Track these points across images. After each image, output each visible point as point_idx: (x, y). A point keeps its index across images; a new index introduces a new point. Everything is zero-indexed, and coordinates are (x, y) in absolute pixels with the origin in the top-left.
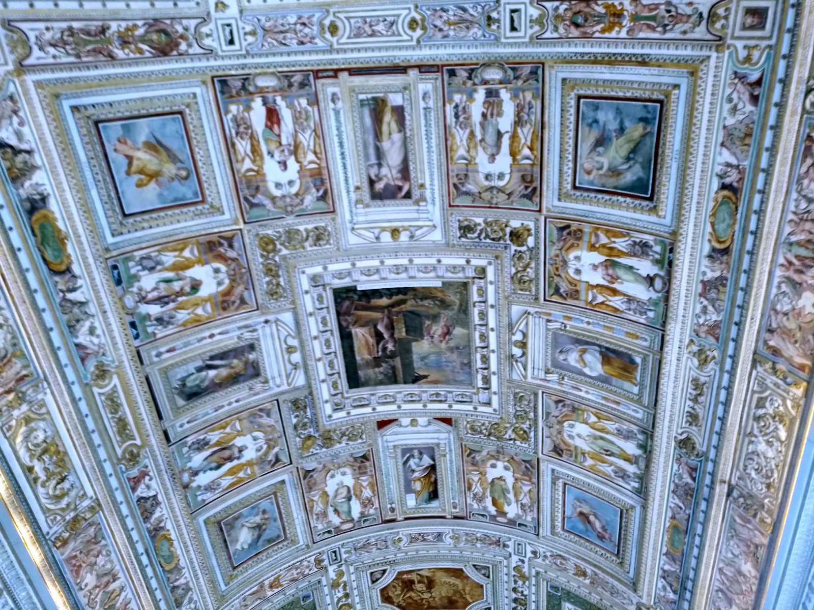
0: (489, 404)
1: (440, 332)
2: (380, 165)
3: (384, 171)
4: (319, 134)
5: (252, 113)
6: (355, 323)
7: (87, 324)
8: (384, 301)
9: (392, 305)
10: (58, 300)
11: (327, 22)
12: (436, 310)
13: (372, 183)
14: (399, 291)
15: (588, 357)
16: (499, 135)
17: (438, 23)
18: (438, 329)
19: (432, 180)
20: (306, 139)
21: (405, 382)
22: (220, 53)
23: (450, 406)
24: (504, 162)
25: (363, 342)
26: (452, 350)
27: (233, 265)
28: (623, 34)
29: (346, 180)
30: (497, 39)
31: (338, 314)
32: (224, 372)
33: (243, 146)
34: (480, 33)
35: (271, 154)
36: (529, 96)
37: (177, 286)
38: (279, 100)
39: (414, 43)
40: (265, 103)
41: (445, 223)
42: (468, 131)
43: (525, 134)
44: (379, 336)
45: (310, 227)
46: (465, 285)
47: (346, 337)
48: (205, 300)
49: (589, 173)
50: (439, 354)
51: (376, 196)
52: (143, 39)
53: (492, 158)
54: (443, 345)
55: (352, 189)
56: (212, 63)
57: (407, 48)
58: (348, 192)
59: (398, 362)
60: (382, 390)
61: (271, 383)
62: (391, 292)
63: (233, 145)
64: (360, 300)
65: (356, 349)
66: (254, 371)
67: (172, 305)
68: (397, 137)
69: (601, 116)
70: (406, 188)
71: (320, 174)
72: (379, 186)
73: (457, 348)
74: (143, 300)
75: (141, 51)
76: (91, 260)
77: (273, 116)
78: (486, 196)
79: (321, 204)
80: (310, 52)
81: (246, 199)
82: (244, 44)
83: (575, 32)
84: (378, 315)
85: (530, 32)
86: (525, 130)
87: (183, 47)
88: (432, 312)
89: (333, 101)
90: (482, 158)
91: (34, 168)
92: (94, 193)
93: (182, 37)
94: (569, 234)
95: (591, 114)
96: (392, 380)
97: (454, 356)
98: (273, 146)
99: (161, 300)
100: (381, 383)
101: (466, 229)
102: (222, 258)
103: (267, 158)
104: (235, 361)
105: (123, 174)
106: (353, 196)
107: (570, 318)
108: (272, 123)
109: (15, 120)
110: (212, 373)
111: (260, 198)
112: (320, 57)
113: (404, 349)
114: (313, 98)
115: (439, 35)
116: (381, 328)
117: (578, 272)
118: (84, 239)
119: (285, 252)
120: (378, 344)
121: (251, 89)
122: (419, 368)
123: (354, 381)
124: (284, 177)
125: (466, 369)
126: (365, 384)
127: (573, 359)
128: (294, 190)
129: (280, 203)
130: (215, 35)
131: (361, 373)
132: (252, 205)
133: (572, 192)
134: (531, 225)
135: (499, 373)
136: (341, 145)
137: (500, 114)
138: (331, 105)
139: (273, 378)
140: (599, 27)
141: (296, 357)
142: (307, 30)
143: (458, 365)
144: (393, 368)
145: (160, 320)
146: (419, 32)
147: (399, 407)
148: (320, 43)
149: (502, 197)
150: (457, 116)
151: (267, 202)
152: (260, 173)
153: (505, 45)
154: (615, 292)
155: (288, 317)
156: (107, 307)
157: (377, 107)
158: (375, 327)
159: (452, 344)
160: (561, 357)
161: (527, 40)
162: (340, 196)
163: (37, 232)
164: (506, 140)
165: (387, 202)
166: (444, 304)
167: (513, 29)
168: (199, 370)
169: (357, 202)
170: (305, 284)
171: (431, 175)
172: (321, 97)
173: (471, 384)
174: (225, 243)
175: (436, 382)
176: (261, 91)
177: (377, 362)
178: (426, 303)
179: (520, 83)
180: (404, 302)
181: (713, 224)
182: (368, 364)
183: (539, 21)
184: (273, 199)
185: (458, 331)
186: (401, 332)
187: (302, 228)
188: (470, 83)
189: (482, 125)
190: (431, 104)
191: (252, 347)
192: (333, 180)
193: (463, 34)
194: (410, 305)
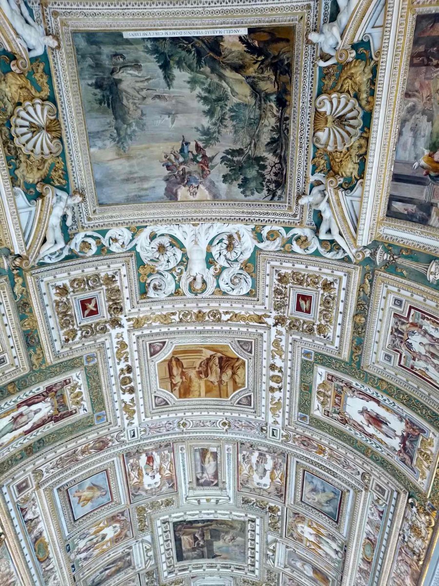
0: (253, 572)
1: (229, 538)
2: (203, 473)
3: (205, 475)
4: (173, 462)
5: (140, 461)
6: (183, 534)
7: (53, 576)
8: (200, 525)
9: (204, 526)
10: (42, 573)
11: (181, 422)
12: (228, 529)
13: (198, 480)
14: (208, 521)
15: (306, 567)
16: (265, 470)
17: (237, 425)
18: (228, 537)
19: (229, 480)
20: (166, 466)
21: (208, 558)
22: (128, 442)
23: (232, 571)
24: (266, 480)
25: (187, 541)
26: (235, 546)
27: (123, 523)
28: (325, 458)
29: (185, 479)
30: (266, 437)
31: (175, 531)
32: (113, 569)
33: (134, 474)
34: (257, 432)
35: (147, 474)
36: (280, 461)
37: (95, 541)
38: (154, 453)
39: (224, 431)
40: (147, 455)
41: (235, 496)
42: (249, 465)
43: (278, 474)
44: (196, 539)
45: (164, 499)
46: (244, 522)
47: (178, 540)
48: (108, 541)
49: (309, 499)
50: (228, 547)
51: (199, 484)
52: (92, 448)
53: (261, 478)
54: (231, 544)
55: (187, 482)
56: (124, 447)
57: (220, 433)
58: (185, 483)
59: (205, 549)
60: (195, 562)
61: (136, 568)
62: (203, 521)
63: (129, 475)
64: (187, 524)
65: (183, 545)
66: (129, 564)
67: (92, 549)
68: (213, 463)
69: (314, 481)
70: (216, 482)
71: (172, 478)
72: (202, 481)
73: (238, 545)
74: (79, 553)
75: (90, 453)
76: (58, 549)
77: (150, 459)
78: (258, 491)
79: (171, 490)
80: (172, 434)
81: (133, 494)
82: (140, 435)
83: (302, 446)
84: (197, 530)
85: (281, 439)
86: (278, 472)
87: (110, 444)
88: (225, 530)
89: (181, 450)
90: (256, 477)
91: (39, 522)
92: (63, 519)
93: (110, 441)
94: (299, 517)
95: (310, 479)
96: (202, 556)
97: (236, 548)
98: (148, 471)
99: (87, 550)
100: (195, 558)
101: (246, 502)
102: (119, 521)
103: (145, 476)
104: (119, 563)
105: (76, 504)
106: (188, 486)
107: (297, 549)
108: (149, 462)
109: (34, 507)
110: (107, 572)
111: (140, 492)
112: (177, 436)
113: (209, 544)
114: (171, 450)
115: (237, 429)
116: (196, 535)
117: (302, 532)
118: (56, 542)
119: (149, 511)
120: (195, 542)
121: (141, 451)
122: (216, 551)
123: (180, 557)
124: (152, 482)
125: (243, 554)
126: (187, 559)
127: (299, 564)
128: (157, 486)
129: (149, 492)
130: (126, 435)
131: (185, 555)
132: (135, 496)
133: (300, 503)
134: (280, 507)
135: (259, 561)
136: (184, 466)
137: (266, 463)
138: (180, 452)
139: (138, 565)
140: (314, 450)
141: (151, 553)
142: (171, 426)
143: (238, 552)
144: (203, 552)
145: (85, 559)
146: (227, 427)
147: (204, 570)
148: (177, 430)
149: (265, 493)
150: (244, 459)
151: (144, 493)
152: (141, 483)
153: (269, 440)
154: (320, 548)
155: (148, 538)
156: (63, 566)
157: (204, 453)
158: (194, 535)
159: (235, 543)
160: (293, 562)
161: (280, 441)
162: (181, 486)
163: (37, 549)
164: (268, 473)
165: (205, 488)
166: (232, 527)
167: (273, 435)
168: (101, 573)
169: (189, 489)
170: (159, 523)
171: (229, 478)
172: (175, 449)
173: (244, 561)
174: (120, 515)
175: (225, 558)
176: (145, 451)
177: (194, 549)
178: (223, 526)
179: (276, 455)
180: (211, 525)
181: (364, 549)
182: (189, 550)
183: (286, 436)
184: (146, 491)
185: (239, 539)
186: (208, 537)
187: (159, 501)
188: (251, 449)
189: (257, 465)
190: (231, 452)
191: (129, 554)
192: (178, 480)
193: (249, 431)
194: (214, 526)
